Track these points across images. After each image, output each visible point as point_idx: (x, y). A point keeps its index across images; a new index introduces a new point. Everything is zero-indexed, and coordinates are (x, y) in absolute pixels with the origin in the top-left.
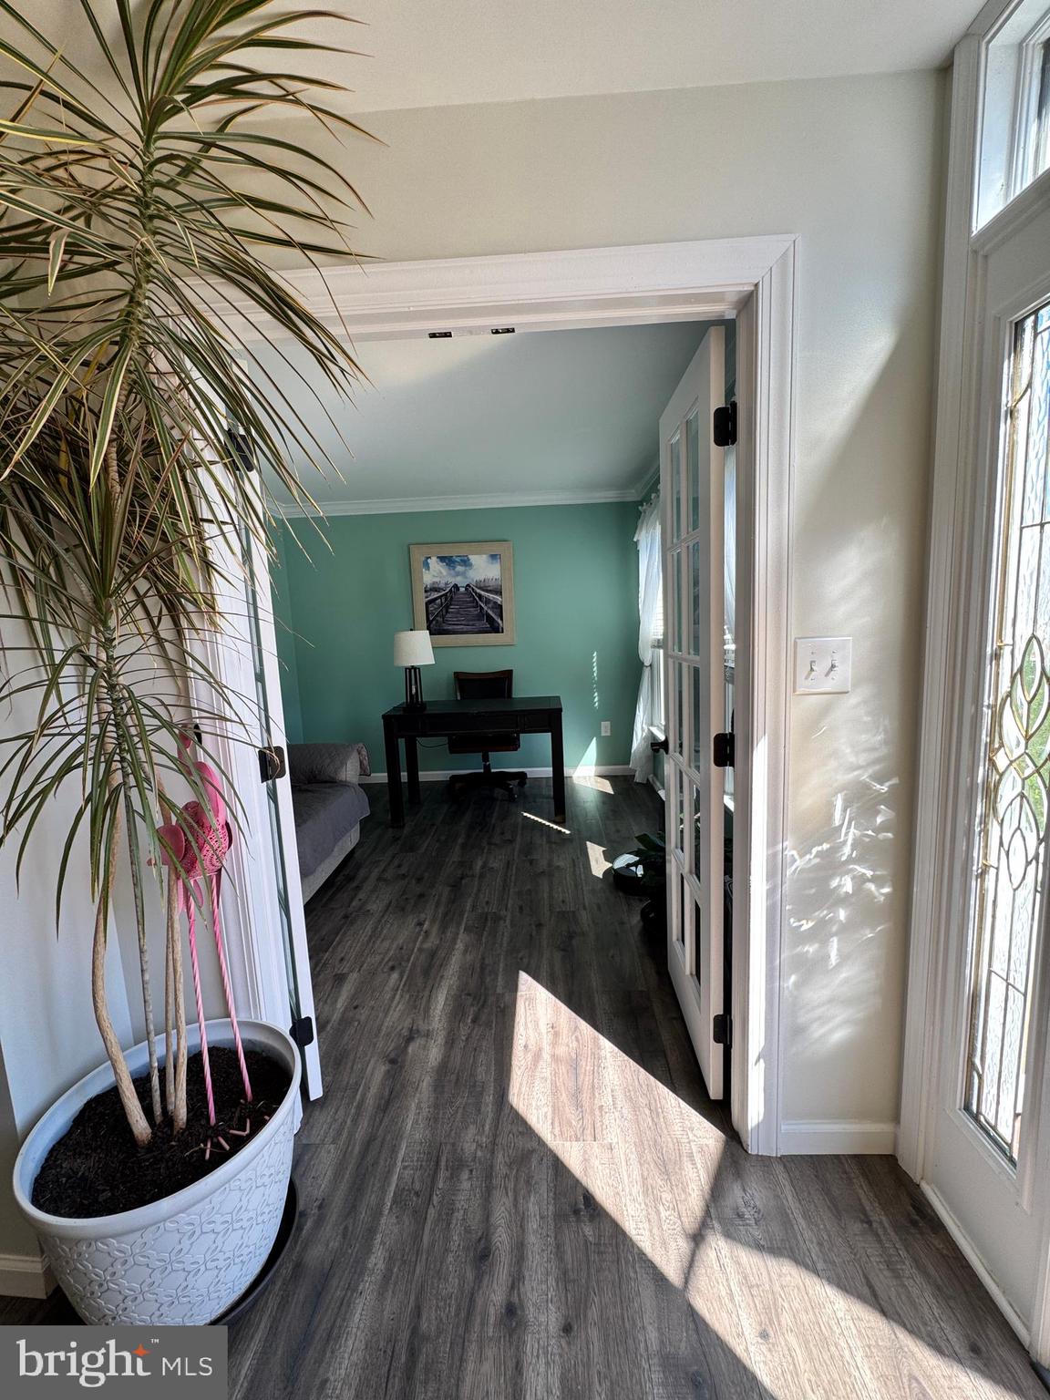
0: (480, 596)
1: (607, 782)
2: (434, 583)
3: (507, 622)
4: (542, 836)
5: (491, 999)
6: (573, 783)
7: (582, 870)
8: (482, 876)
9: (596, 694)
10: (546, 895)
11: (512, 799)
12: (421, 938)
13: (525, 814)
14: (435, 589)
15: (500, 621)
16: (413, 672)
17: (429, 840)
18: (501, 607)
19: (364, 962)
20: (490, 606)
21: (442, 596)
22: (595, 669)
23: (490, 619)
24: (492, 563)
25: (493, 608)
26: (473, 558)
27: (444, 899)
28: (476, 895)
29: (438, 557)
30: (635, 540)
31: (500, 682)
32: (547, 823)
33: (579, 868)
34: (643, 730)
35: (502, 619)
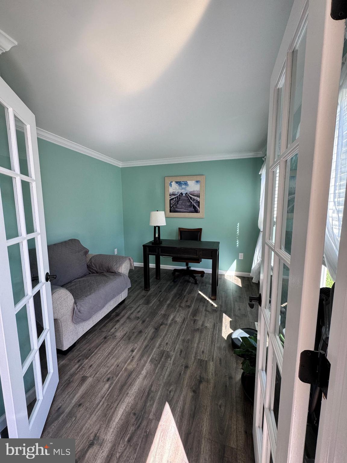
0: (191, 198)
1: (240, 280)
2: (173, 192)
3: (201, 209)
4: (203, 306)
5: (144, 423)
6: (224, 278)
7: (217, 332)
8: (170, 325)
9: (238, 241)
10: (196, 345)
11: (196, 283)
12: (129, 360)
13: (200, 292)
14: (174, 195)
15: (198, 208)
16: (157, 229)
17: (156, 299)
18: (199, 202)
19: (98, 371)
20: (195, 202)
21: (176, 197)
22: (238, 230)
23: (194, 207)
24: (196, 184)
25: (196, 202)
26: (189, 182)
27: (148, 338)
28: (164, 337)
29: (175, 182)
30: (260, 174)
31: (196, 234)
32: (208, 299)
33: (216, 330)
34: (258, 260)
35: (199, 207)
